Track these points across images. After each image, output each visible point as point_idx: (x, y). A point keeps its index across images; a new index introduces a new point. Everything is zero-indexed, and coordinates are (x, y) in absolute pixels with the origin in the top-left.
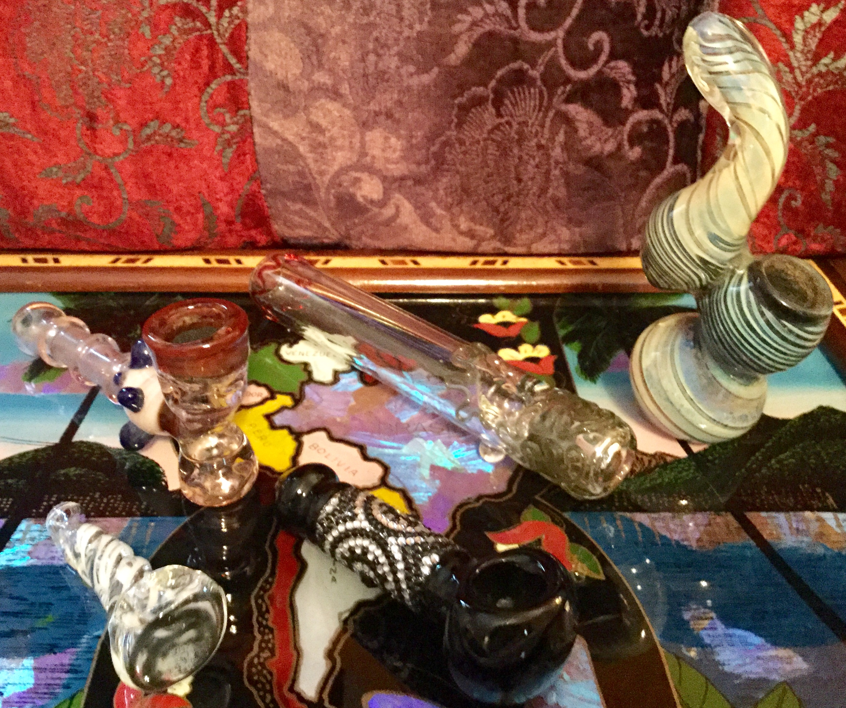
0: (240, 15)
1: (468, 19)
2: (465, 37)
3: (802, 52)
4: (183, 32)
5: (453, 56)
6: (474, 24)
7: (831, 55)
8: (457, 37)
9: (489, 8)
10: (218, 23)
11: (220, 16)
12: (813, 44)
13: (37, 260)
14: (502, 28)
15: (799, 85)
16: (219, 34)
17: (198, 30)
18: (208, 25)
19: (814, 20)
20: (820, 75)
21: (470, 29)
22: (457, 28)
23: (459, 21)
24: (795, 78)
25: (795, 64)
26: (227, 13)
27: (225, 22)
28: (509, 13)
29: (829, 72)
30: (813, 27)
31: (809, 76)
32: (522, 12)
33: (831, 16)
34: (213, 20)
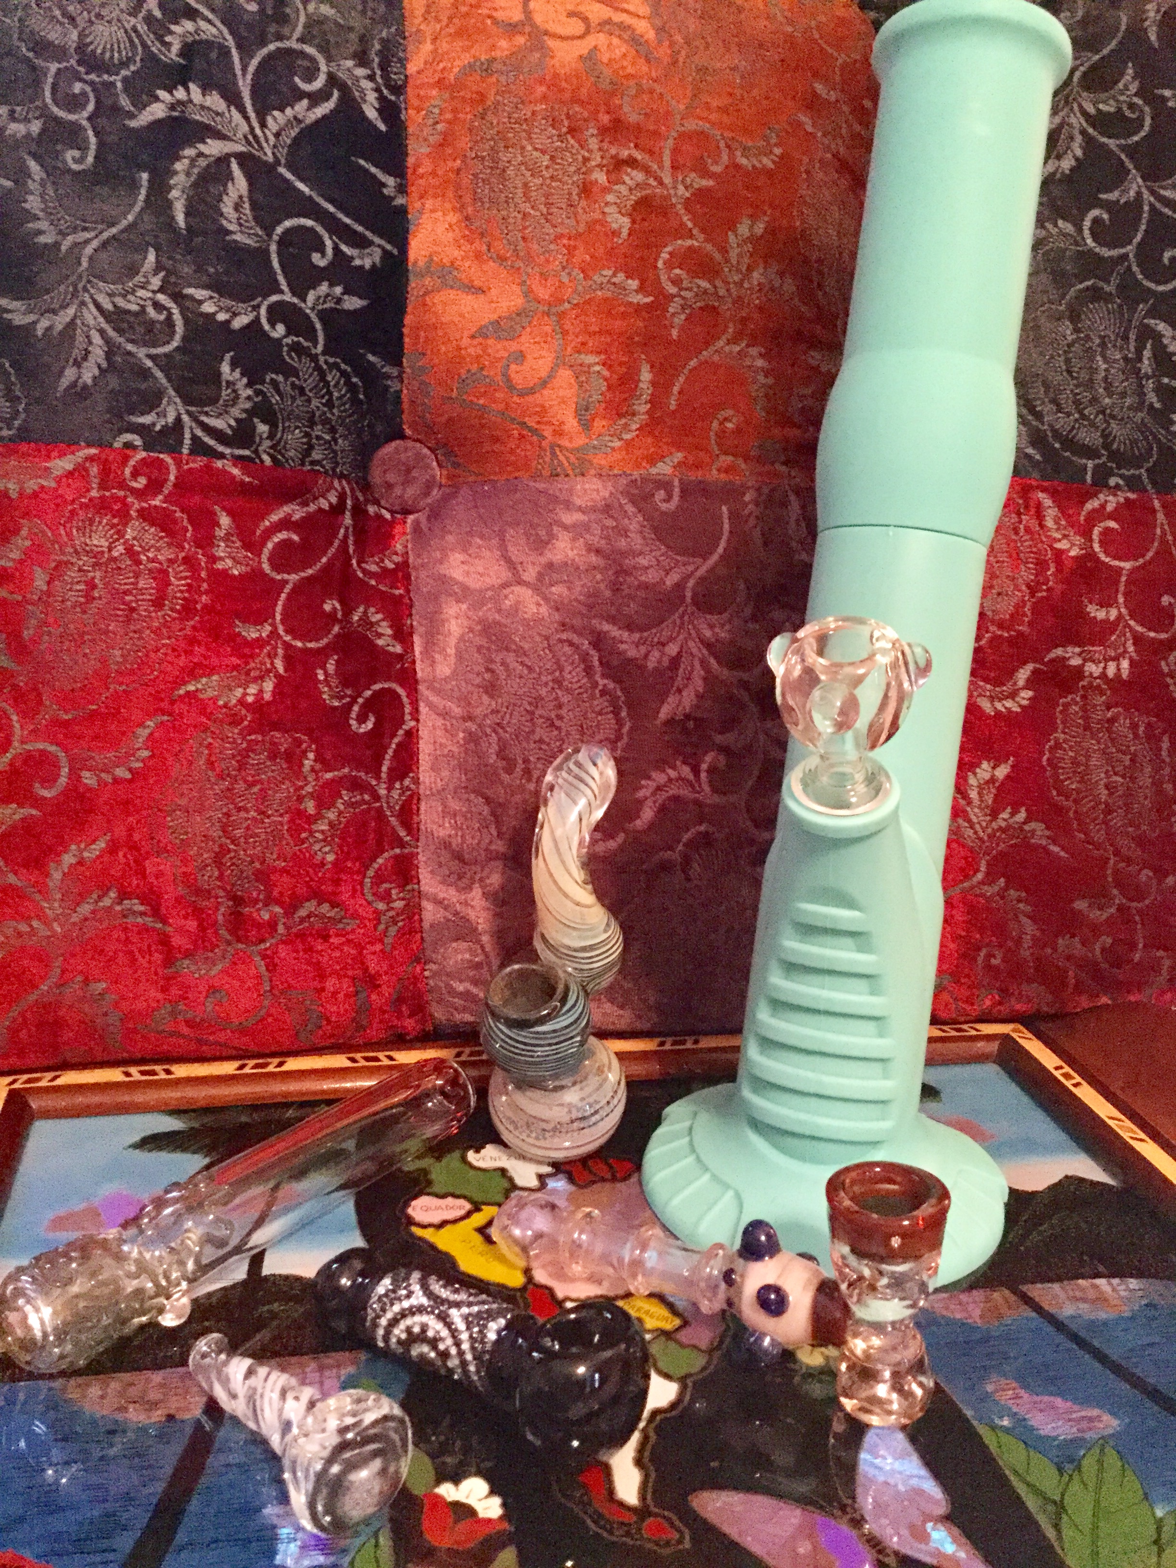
0: (413, 786)
1: (652, 785)
2: (649, 803)
3: (979, 807)
4: (349, 804)
5: (638, 822)
6: (659, 788)
7: (1009, 810)
8: (641, 802)
9: (673, 774)
10: (388, 796)
11: (389, 789)
12: (989, 799)
13: (143, 1073)
14: (685, 792)
15: (980, 839)
16: (389, 807)
17: (365, 803)
18: (377, 797)
19: (987, 776)
20: (1000, 828)
21: (654, 794)
22: (641, 794)
23: (642, 787)
24: (976, 833)
25: (975, 820)
26: (397, 785)
27: (395, 794)
28: (691, 777)
29: (1009, 827)
30: (987, 782)
31: (989, 830)
32: (703, 775)
33: (1002, 772)
34: (383, 792)
